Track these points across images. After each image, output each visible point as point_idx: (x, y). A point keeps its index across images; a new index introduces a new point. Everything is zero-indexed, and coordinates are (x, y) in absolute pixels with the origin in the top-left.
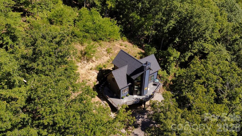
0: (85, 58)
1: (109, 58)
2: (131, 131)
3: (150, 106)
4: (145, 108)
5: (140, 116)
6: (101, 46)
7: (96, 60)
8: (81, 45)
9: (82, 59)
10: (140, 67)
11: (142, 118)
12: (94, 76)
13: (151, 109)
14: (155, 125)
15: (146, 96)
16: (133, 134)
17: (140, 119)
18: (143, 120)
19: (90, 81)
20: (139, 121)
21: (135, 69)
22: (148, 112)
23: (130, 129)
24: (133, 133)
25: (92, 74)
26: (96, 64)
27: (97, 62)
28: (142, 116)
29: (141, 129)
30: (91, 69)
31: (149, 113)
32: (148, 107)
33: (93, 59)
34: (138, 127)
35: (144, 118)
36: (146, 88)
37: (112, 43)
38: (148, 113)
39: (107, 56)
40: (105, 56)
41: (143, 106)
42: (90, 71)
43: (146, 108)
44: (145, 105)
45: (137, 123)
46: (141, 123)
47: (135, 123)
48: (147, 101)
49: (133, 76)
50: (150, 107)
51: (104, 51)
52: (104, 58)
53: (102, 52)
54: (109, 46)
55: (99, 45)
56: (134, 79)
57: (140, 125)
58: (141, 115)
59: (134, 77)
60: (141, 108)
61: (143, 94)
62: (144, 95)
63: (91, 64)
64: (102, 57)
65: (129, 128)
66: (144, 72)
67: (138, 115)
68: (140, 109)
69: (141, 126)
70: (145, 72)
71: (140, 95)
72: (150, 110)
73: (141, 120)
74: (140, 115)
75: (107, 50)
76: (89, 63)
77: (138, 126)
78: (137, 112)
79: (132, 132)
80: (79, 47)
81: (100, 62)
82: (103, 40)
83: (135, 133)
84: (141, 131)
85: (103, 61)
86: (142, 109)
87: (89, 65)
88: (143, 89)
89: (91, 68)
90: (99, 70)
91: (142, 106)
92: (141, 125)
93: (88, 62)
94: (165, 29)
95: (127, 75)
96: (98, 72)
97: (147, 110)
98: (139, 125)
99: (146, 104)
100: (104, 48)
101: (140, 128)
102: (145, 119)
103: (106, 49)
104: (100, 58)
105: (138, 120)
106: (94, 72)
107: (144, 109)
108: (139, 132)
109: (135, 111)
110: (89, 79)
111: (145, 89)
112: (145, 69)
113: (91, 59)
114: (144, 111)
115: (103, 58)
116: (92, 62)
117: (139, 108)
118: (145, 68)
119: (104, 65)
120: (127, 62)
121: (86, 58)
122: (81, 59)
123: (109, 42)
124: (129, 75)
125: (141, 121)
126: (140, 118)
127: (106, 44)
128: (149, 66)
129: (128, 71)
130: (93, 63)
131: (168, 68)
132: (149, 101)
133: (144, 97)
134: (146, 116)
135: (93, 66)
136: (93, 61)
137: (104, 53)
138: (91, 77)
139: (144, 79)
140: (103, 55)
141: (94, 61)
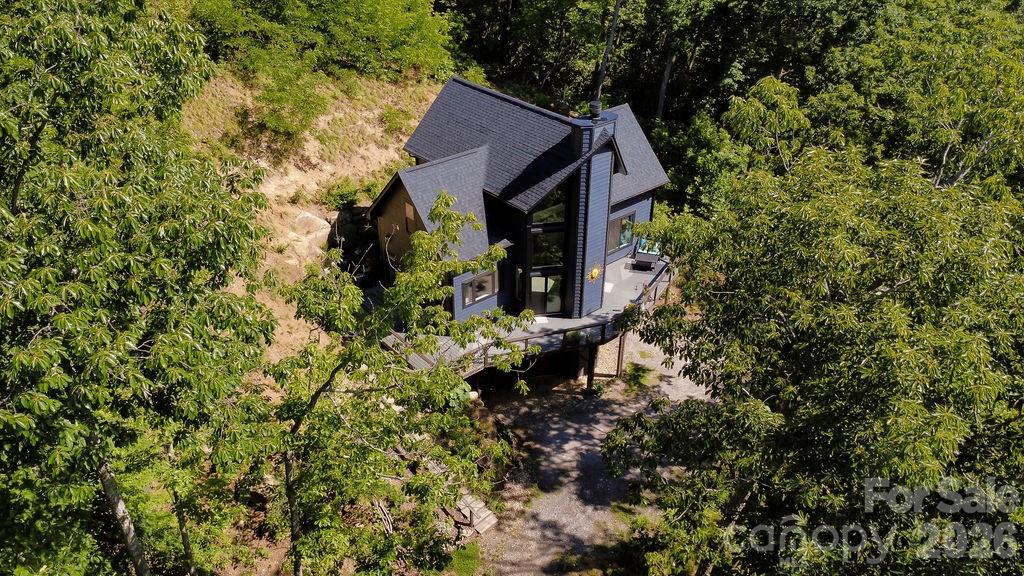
0: (264, 145)
1: (397, 157)
2: (518, 506)
3: (619, 382)
4: (594, 387)
5: (571, 431)
6: (351, 99)
7: (321, 158)
8: (240, 85)
9: (243, 147)
10: (557, 139)
11: (578, 436)
12: (312, 236)
13: (626, 391)
14: (659, 469)
15: (598, 316)
16: (532, 523)
17: (566, 447)
18: (587, 450)
19: (287, 252)
20: (565, 457)
21: (532, 158)
22: (615, 406)
23: (515, 498)
24: (535, 517)
25: (301, 221)
26: (324, 177)
27: (328, 168)
28: (578, 430)
29: (574, 497)
30: (294, 201)
31: (618, 411)
32: (608, 384)
33: (307, 154)
34: (561, 484)
35: (590, 437)
36: (596, 272)
37: (410, 89)
38: (613, 413)
39: (386, 148)
40: (372, 147)
41: (583, 379)
42: (289, 208)
43: (599, 389)
44: (590, 374)
45: (554, 466)
46: (574, 464)
47: (544, 463)
48: (603, 341)
49: (521, 196)
50: (621, 385)
51: (368, 121)
52: (365, 153)
53: (360, 123)
54: (396, 100)
55: (338, 93)
56: (525, 208)
57: (568, 476)
58: (576, 426)
59: (523, 202)
60: (570, 391)
61: (581, 304)
62: (584, 313)
63: (295, 175)
64: (355, 148)
65: (506, 494)
66: (579, 161)
67: (555, 423)
68: (568, 397)
69: (577, 479)
70: (589, 161)
71: (565, 313)
72: (620, 398)
73: (576, 449)
74: (569, 423)
75: (382, 120)
76: (282, 170)
77: (562, 479)
78: (553, 408)
79: (523, 512)
80: (232, 92)
81: (344, 171)
82: (361, 72)
83: (545, 517)
84: (577, 505)
85: (362, 168)
86: (578, 393)
87: (286, 181)
88: (578, 278)
89: (292, 194)
90: (338, 209)
91: (576, 378)
92: (574, 474)
93: (276, 163)
94: (676, 13)
95: (486, 195)
96: (335, 215)
97: (603, 397)
98: (564, 472)
99: (597, 370)
100: (368, 108)
101: (573, 488)
102: (598, 442)
103: (377, 112)
104: (348, 153)
105: (560, 450)
106: (308, 214)
107: (590, 393)
108: (568, 511)
109: (537, 404)
110: (282, 242)
111: (587, 277)
112: (585, 150)
113: (296, 154)
114: (588, 406)
115: (362, 151)
116: (300, 169)
117: (558, 391)
118: (586, 136)
119: (366, 183)
120: (483, 130)
121: (269, 147)
122: (241, 150)
123: (395, 82)
124: (497, 193)
125: (574, 453)
126: (566, 441)
127: (381, 92)
128: (609, 128)
129: (490, 174)
130: (308, 174)
131: (704, 199)
132: (616, 341)
133: (586, 321)
134: (601, 430)
135: (308, 187)
136: (306, 164)
137: (369, 129)
138: (292, 235)
139: (582, 208)
140: (363, 139)
141: (314, 161)
